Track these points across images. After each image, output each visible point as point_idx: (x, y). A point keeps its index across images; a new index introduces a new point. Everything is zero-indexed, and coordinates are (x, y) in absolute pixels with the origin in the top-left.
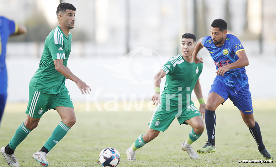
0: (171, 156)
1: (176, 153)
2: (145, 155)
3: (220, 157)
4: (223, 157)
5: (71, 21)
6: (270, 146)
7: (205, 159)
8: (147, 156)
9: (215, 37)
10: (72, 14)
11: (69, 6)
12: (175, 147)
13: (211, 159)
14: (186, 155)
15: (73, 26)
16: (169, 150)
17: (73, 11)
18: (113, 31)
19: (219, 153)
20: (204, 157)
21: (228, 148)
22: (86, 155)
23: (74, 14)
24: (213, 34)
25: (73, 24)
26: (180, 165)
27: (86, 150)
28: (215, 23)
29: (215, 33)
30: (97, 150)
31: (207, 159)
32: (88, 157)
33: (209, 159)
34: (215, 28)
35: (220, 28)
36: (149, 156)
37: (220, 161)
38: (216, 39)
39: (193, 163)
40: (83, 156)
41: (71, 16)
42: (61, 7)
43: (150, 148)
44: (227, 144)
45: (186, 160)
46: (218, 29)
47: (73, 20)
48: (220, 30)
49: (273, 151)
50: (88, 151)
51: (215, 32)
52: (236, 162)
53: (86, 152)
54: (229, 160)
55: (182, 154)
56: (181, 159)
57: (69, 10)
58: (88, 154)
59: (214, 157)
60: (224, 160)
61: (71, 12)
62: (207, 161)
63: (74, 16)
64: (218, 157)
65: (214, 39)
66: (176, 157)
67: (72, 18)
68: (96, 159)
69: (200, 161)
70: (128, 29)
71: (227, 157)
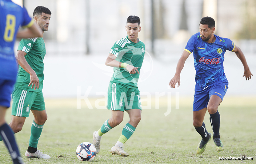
0: (129, 151)
1: (134, 149)
2: (104, 150)
3: (176, 152)
4: (179, 152)
5: (46, 24)
6: (224, 142)
7: (161, 154)
8: (106, 151)
9: (204, 34)
10: (47, 17)
11: (45, 9)
12: (132, 142)
13: (167, 154)
14: (143, 151)
15: (47, 29)
16: (127, 145)
17: (48, 15)
18: (73, 31)
19: (175, 148)
20: (161, 152)
21: (184, 143)
22: (47, 150)
23: (49, 18)
24: (203, 31)
25: (47, 27)
26: (138, 160)
27: (47, 145)
28: (204, 20)
29: (204, 30)
30: (57, 145)
31: (164, 154)
32: (49, 152)
33: (166, 154)
34: (204, 25)
35: (209, 25)
36: (107, 151)
37: (176, 156)
38: (205, 36)
39: (151, 158)
40: (44, 151)
41: (46, 19)
42: (38, 9)
43: (108, 144)
44: (183, 140)
45: (143, 155)
46: (207, 26)
47: (48, 24)
48: (209, 27)
49: (227, 146)
50: (49, 146)
51: (204, 28)
52: (192, 157)
53: (47, 147)
54: (185, 155)
55: (140, 149)
56: (139, 154)
57: (44, 13)
58: (49, 149)
59: (171, 152)
60: (180, 155)
61: (46, 16)
62: (163, 156)
63: (49, 19)
64: (174, 152)
65: (203, 35)
66: (134, 152)
67: (47, 21)
68: (57, 154)
69: (157, 156)
70: (88, 28)
71: (183, 152)
